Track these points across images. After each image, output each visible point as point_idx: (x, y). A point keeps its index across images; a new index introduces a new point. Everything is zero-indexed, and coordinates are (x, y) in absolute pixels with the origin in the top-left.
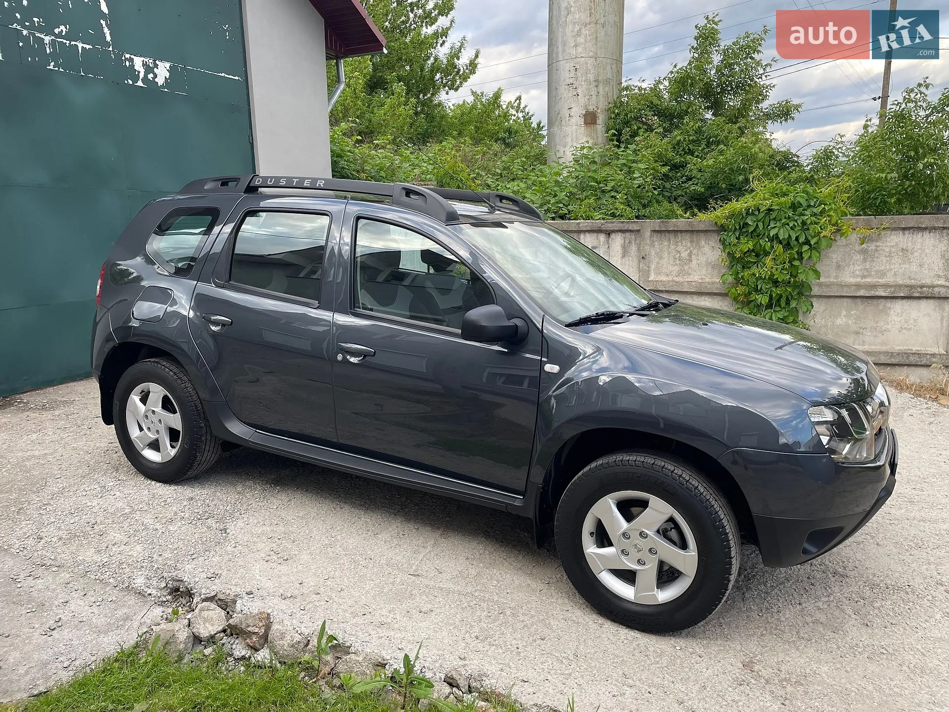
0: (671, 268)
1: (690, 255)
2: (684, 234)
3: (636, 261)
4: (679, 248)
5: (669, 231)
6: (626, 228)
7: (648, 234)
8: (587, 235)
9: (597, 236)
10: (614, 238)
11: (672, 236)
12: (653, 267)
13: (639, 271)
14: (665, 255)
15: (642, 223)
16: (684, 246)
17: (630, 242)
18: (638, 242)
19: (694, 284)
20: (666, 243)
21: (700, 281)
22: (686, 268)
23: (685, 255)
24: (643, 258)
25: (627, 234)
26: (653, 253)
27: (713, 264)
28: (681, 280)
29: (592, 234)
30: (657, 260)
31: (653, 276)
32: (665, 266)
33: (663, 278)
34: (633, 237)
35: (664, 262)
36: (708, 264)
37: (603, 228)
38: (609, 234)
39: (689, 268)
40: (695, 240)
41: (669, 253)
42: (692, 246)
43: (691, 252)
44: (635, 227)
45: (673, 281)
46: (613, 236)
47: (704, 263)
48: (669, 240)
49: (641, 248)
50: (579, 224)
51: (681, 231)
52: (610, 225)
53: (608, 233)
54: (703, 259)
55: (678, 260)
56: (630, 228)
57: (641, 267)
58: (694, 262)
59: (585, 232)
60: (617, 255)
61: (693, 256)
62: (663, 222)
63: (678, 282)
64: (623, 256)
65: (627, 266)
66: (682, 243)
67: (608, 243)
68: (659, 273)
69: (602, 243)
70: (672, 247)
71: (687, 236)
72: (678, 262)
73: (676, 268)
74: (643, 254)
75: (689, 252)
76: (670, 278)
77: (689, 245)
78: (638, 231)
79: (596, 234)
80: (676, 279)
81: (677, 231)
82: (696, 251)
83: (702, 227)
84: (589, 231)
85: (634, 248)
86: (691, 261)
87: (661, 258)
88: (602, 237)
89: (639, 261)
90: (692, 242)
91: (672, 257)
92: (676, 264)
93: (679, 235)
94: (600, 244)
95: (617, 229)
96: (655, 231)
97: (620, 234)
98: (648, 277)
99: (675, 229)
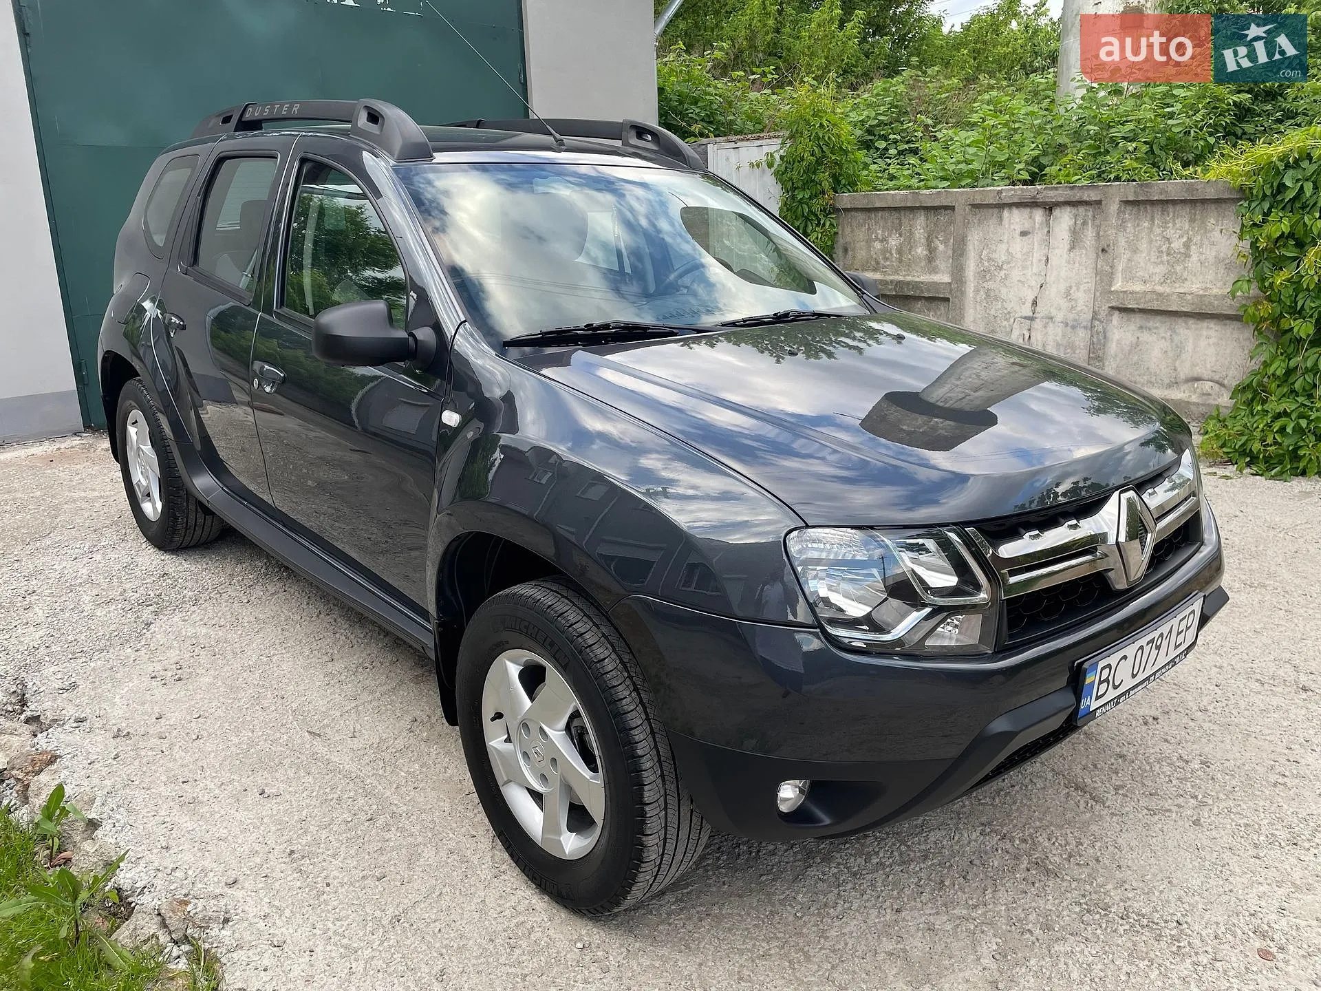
0: (1152, 269)
1: (1187, 245)
2: (1178, 207)
3: (1093, 256)
4: (1170, 232)
5: (1153, 203)
6: (1077, 198)
7: (1114, 207)
8: (1015, 211)
9: (1031, 213)
10: (1059, 215)
11: (1157, 210)
12: (1120, 266)
13: (1097, 274)
14: (1144, 245)
15: (1106, 189)
16: (1177, 229)
17: (1084, 223)
18: (1097, 222)
19: (1189, 297)
20: (1146, 224)
21: (1201, 292)
22: (1179, 268)
23: (1177, 245)
24: (1103, 250)
25: (1081, 210)
26: (1122, 242)
27: (1227, 261)
28: (1168, 290)
29: (1022, 209)
30: (1128, 254)
31: (1120, 284)
32: (1142, 264)
33: (1137, 287)
34: (1090, 214)
35: (1141, 258)
36: (1218, 260)
37: (1040, 198)
38: (1051, 209)
39: (1185, 268)
40: (1198, 217)
41: (1151, 241)
42: (1193, 228)
43: (1190, 240)
44: (1093, 196)
45: (1153, 292)
46: (1057, 212)
47: (1212, 260)
48: (1152, 219)
49: (1101, 233)
50: (1000, 192)
51: (1174, 202)
52: (1051, 193)
53: (1049, 208)
54: (1210, 254)
55: (1165, 254)
56: (1085, 198)
57: (1099, 266)
58: (1194, 258)
59: (1011, 205)
60: (1061, 246)
61: (1193, 247)
62: (1142, 185)
63: (1160, 295)
64: (1072, 248)
65: (1077, 265)
66: (1174, 224)
67: (1048, 225)
68: (1130, 278)
69: (1037, 226)
70: (1157, 230)
71: (1185, 211)
72: (1165, 258)
73: (1161, 269)
74: (1104, 244)
75: (1185, 239)
76: (1148, 287)
77: (1187, 226)
78: (1099, 203)
79: (1028, 210)
80: (1159, 289)
81: (1167, 201)
82: (1199, 237)
83: (1211, 193)
84: (1019, 205)
85: (1090, 233)
86: (1189, 256)
87: (1135, 251)
88: (1039, 214)
89: (1098, 256)
90: (1192, 221)
91: (1155, 249)
92: (1162, 262)
93: (1171, 208)
94: (1034, 228)
95: (1062, 199)
96: (1127, 203)
97: (1068, 209)
98: (1111, 286)
99: (1163, 197)
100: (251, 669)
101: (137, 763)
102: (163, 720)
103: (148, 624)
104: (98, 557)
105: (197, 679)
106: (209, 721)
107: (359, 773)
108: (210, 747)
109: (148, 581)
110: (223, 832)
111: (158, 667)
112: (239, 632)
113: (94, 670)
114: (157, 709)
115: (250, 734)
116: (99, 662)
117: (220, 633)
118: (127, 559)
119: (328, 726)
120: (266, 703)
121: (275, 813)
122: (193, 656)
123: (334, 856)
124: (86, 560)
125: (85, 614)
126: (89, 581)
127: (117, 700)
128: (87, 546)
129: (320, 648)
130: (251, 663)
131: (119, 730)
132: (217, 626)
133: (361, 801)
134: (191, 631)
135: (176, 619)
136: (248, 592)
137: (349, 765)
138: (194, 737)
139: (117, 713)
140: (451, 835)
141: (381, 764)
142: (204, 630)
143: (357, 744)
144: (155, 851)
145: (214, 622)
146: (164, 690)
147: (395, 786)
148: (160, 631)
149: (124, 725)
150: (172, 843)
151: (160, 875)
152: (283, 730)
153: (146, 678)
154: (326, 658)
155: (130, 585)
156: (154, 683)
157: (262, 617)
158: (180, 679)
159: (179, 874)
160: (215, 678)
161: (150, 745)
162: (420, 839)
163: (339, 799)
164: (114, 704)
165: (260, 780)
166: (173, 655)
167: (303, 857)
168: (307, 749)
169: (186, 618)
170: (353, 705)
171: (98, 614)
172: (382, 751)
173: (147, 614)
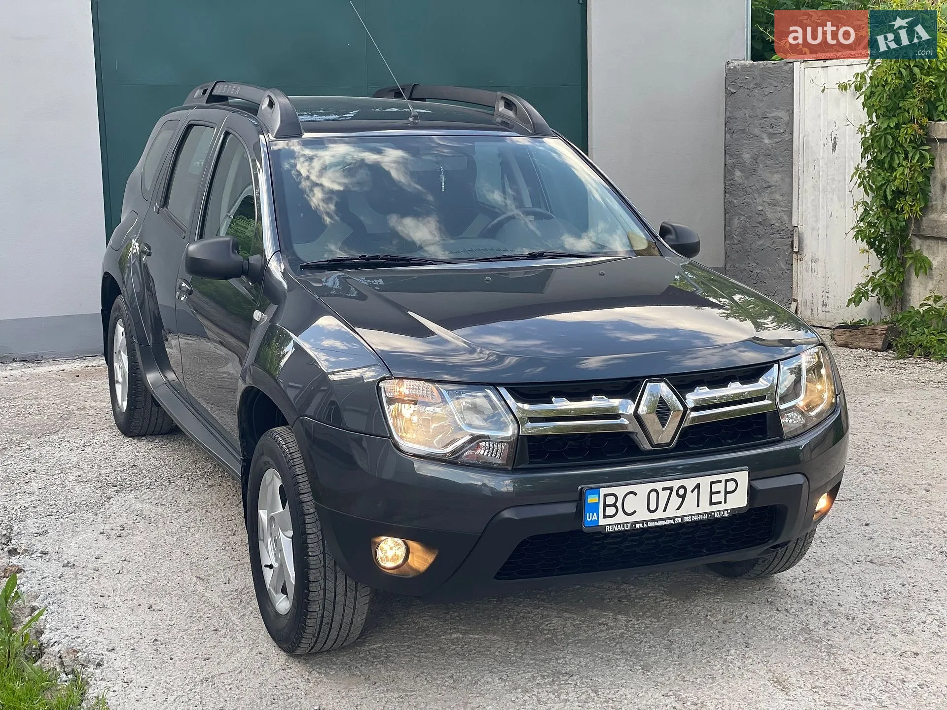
100: (173, 534)
101: (74, 582)
102: (100, 560)
103: (109, 498)
104: (89, 450)
105: (132, 537)
106: (130, 564)
107: (220, 604)
108: (126, 578)
109: (119, 469)
110: (116, 625)
111: (108, 527)
112: (174, 510)
113: (62, 524)
114: (98, 553)
115: (156, 575)
116: (67, 519)
117: (160, 509)
118: (110, 453)
119: (212, 575)
120: (174, 557)
121: (154, 619)
122: (134, 523)
123: (182, 646)
124: (79, 451)
125: (67, 488)
126: (77, 466)
127: (73, 544)
128: (83, 442)
129: (229, 526)
130: (173, 530)
131: (69, 563)
132: (159, 505)
133: (214, 620)
134: (139, 505)
135: (131, 496)
136: (191, 483)
137: (215, 599)
138: (117, 572)
139: (70, 552)
140: (265, 645)
141: (239, 601)
142: (148, 506)
143: (228, 587)
144: (69, 628)
145: (158, 501)
146: (107, 542)
147: (242, 614)
148: (115, 504)
149: (73, 560)
150: (81, 626)
151: (67, 638)
152: (180, 574)
153: (97, 533)
154: (230, 533)
155: (104, 471)
156: (101, 536)
157: (194, 501)
158: (120, 536)
159: (80, 640)
160: (145, 538)
161: (86, 573)
162: (243, 644)
163: (201, 617)
164: (70, 546)
165: (151, 601)
166: (121, 521)
167: (162, 644)
168: (191, 587)
169: (139, 496)
170: (235, 564)
171: (76, 489)
172: (244, 594)
173: (111, 491)
